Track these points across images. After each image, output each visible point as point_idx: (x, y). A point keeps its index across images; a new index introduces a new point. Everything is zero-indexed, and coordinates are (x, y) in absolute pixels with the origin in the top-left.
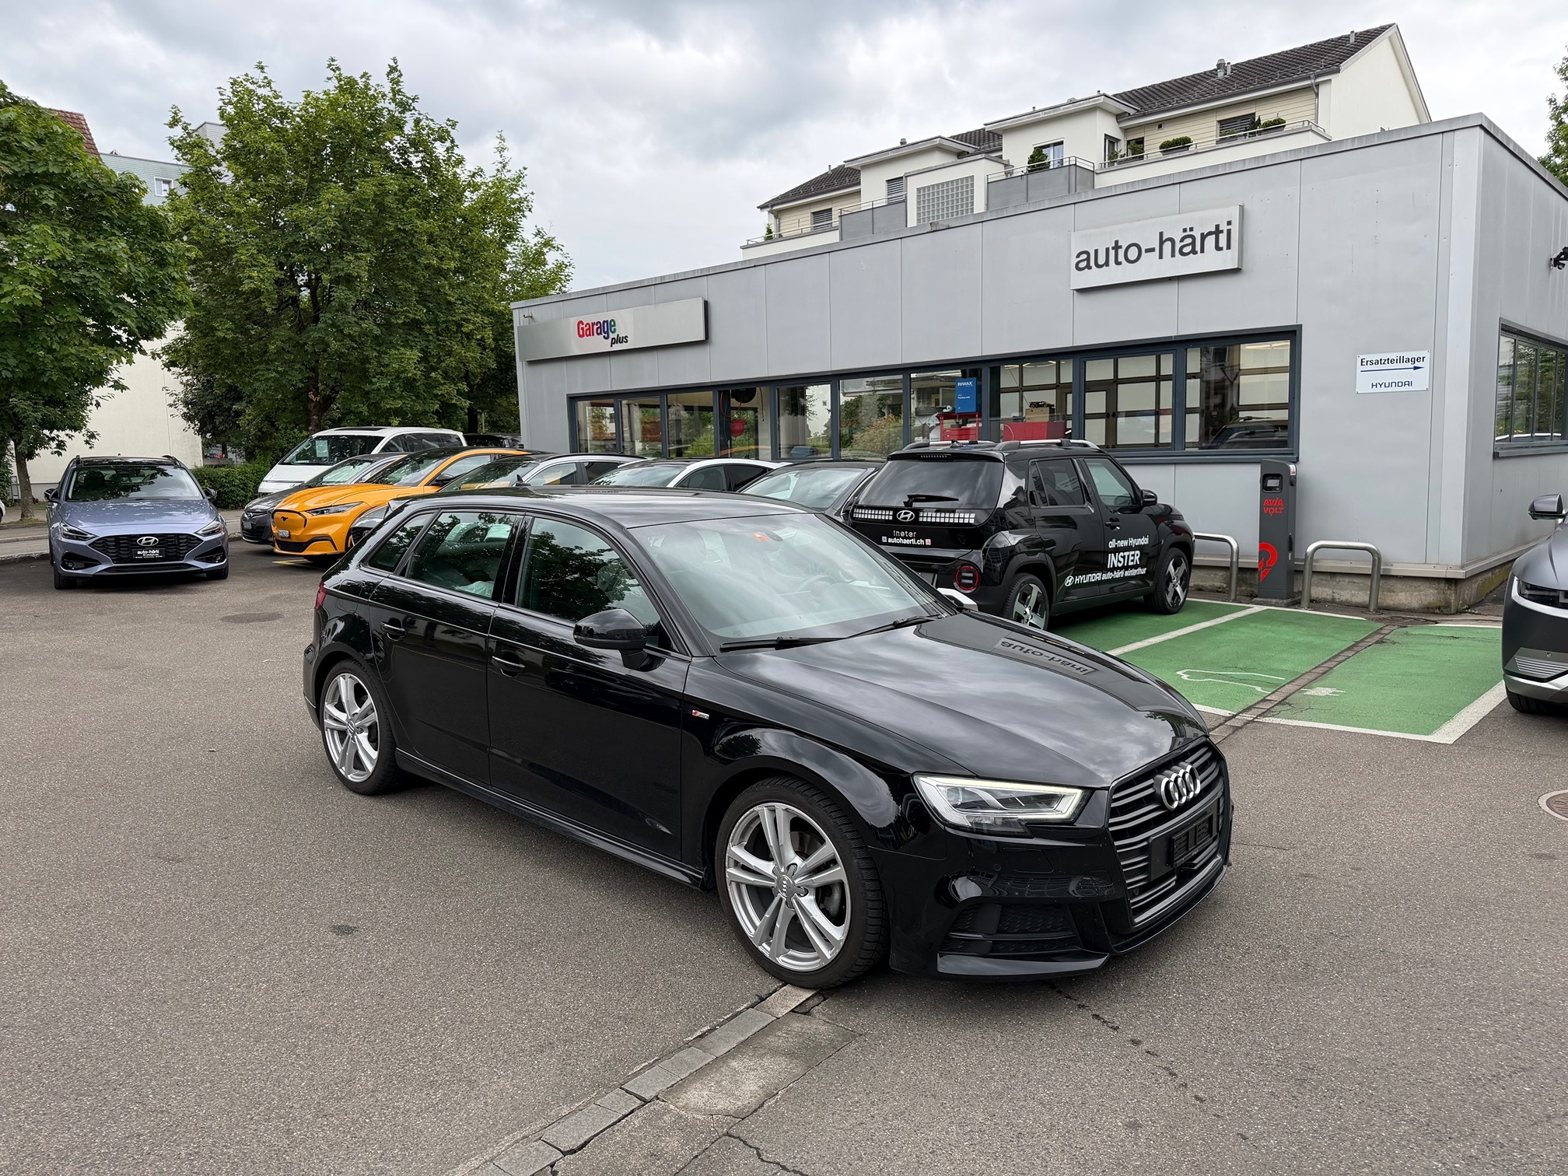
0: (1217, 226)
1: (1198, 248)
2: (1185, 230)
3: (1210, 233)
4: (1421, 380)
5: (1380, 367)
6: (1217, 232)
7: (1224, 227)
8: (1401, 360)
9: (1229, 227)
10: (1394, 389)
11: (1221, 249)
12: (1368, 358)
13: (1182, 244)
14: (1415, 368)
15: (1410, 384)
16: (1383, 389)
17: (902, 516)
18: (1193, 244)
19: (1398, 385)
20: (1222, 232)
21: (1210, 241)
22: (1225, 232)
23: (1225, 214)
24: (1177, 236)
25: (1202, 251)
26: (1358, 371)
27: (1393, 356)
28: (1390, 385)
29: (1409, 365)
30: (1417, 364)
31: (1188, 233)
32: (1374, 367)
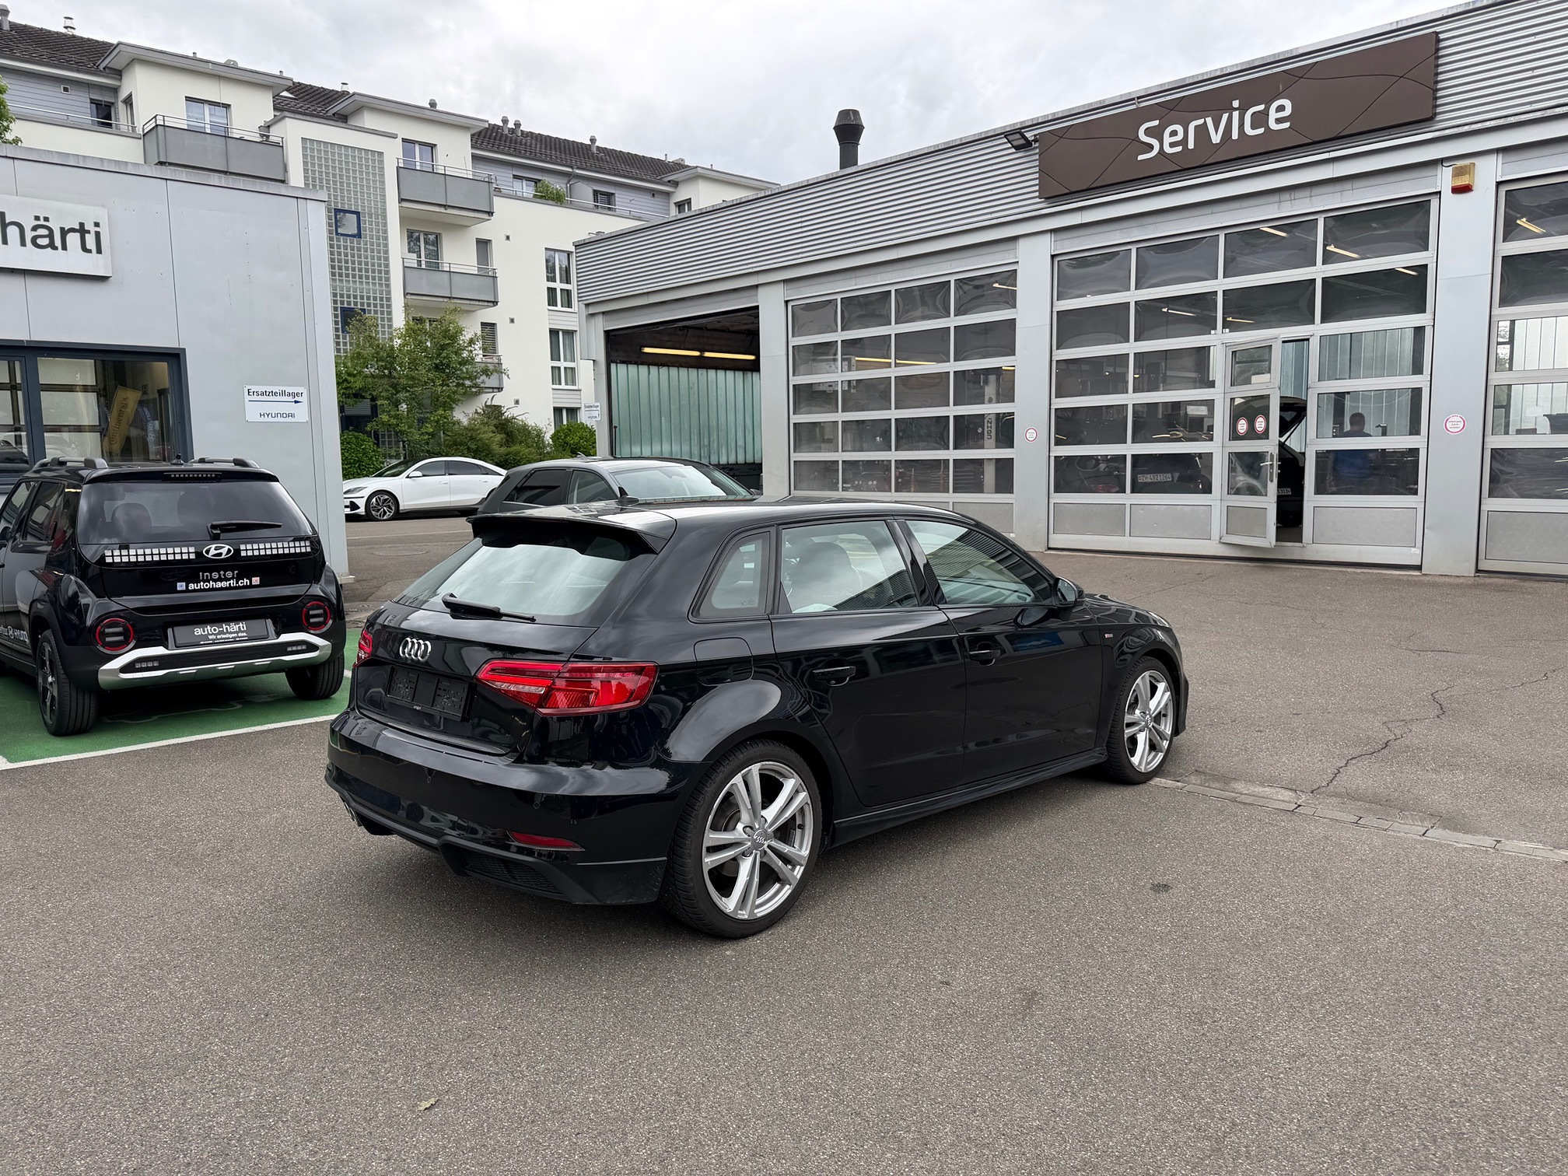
0: (82, 225)
1: (58, 242)
2: (37, 218)
3: (73, 230)
4: (301, 413)
5: (265, 398)
6: (82, 231)
7: (89, 226)
8: (283, 393)
9: (97, 229)
10: (279, 419)
11: (90, 251)
12: (254, 388)
13: (35, 233)
14: (296, 402)
15: (293, 415)
16: (270, 419)
17: (213, 552)
18: (51, 236)
19: (282, 415)
20: (89, 232)
21: (73, 239)
22: (93, 234)
23: (88, 215)
24: (28, 224)
25: (64, 247)
26: (246, 401)
27: (276, 389)
28: (276, 415)
29: (290, 399)
30: (297, 399)
31: (42, 222)
32: (260, 398)
